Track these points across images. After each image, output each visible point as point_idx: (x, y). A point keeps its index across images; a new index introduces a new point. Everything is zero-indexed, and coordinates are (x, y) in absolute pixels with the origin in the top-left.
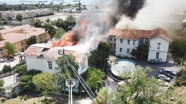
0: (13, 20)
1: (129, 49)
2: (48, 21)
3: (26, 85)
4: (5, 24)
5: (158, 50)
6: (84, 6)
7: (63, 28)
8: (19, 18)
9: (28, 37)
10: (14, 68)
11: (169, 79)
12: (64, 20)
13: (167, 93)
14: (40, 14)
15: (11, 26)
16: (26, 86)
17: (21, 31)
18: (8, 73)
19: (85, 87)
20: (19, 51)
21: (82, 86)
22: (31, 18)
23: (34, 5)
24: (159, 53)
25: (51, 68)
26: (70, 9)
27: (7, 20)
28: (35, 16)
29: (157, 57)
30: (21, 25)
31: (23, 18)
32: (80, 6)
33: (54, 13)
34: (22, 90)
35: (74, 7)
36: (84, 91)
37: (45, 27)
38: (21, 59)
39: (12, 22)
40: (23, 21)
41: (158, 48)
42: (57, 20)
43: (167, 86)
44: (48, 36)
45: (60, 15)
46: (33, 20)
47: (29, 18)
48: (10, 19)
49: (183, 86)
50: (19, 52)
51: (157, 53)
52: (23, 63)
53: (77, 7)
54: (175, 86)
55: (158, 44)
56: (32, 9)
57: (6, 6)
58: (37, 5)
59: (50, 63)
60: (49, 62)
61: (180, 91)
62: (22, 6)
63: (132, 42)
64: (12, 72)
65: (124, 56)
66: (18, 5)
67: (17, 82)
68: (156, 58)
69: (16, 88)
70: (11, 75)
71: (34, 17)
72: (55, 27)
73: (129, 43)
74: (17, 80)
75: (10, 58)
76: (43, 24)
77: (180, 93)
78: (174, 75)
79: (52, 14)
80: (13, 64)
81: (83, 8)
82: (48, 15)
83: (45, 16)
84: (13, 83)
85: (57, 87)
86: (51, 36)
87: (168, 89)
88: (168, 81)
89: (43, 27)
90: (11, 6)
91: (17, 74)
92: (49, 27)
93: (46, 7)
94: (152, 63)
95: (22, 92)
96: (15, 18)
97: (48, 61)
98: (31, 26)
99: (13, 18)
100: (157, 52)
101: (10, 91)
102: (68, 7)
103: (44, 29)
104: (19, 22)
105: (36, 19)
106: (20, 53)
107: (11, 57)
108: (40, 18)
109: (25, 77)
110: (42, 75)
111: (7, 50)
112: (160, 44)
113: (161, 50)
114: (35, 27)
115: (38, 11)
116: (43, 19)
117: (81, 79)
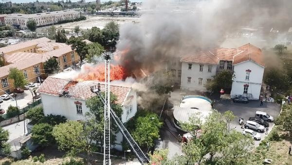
0: (22, 30)
1: (202, 79)
2: (77, 30)
3: (41, 139)
4: (10, 35)
5: (247, 81)
6: (134, 4)
7: (100, 42)
8: (32, 26)
9: (45, 58)
10: (25, 110)
11: (262, 127)
12: (101, 28)
13: (259, 152)
14: (64, 18)
15: (18, 40)
16: (41, 141)
17: (34, 50)
18: (15, 119)
19: (131, 145)
20: (32, 81)
22: (51, 25)
23: (55, 4)
24: (248, 86)
25: (79, 112)
26: (110, 9)
27: (13, 29)
28: (57, 22)
29: (246, 92)
30: (34, 37)
31: (38, 25)
32: (127, 4)
33: (87, 16)
34: (37, 146)
35: (117, 6)
37: (73, 42)
38: (34, 95)
39: (20, 33)
40: (38, 30)
41: (247, 78)
42: (90, 28)
43: (259, 140)
44: (77, 57)
45: (96, 20)
46: (53, 29)
47: (47, 25)
48: (18, 27)
49: (284, 141)
50: (32, 83)
51: (245, 86)
52: (37, 102)
53: (122, 5)
54: (271, 139)
55: (246, 71)
56: (51, 11)
57: (11, 5)
58: (59, 4)
59: (78, 105)
60: (77, 103)
61: (278, 149)
62: (37, 5)
63: (205, 69)
64: (21, 117)
65: (193, 90)
66: (30, 3)
67: (29, 134)
68: (244, 93)
69: (28, 144)
70: (19, 121)
71: (55, 24)
72: (88, 42)
73: (201, 70)
74: (28, 129)
75: (17, 92)
76: (68, 37)
77: (278, 153)
78: (270, 121)
79: (83, 18)
80: (22, 103)
81: (132, 8)
82: (77, 20)
83: (72, 21)
84: (23, 135)
86: (81, 57)
87: (260, 144)
88: (262, 132)
89: (69, 43)
90: (18, 5)
91: (28, 121)
92: (78, 42)
93: (74, 6)
94: (237, 101)
96: (26, 26)
97: (76, 101)
98: (49, 40)
99: (22, 26)
100: (245, 84)
101: (19, 148)
102: (108, 6)
103: (70, 46)
104: (31, 33)
105: (57, 26)
106: (34, 85)
107: (19, 92)
108: (64, 25)
109: (40, 127)
110: (65, 125)
111: (13, 80)
112: (249, 71)
113: (251, 80)
114: (56, 42)
115: (60, 14)
116: (69, 27)
117: (125, 132)
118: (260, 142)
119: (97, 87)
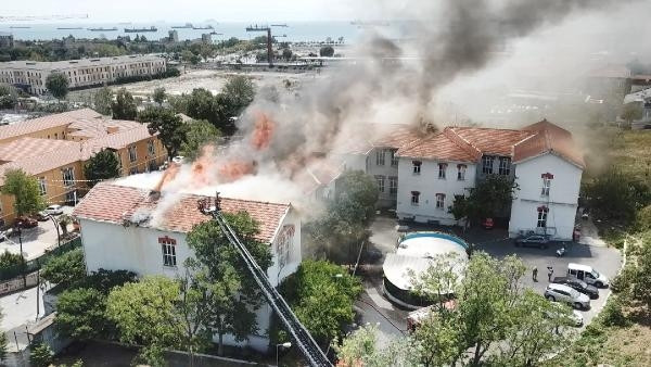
0: (36, 95)
1: (443, 196)
2: (159, 96)
3: (80, 325)
4: (8, 106)
5: (545, 200)
6: (285, 45)
7: (213, 121)
8: (58, 87)
9: (87, 152)
10: (39, 262)
11: (583, 298)
12: (215, 93)
13: (581, 351)
14: (129, 72)
15: (26, 116)
16: (79, 329)
17: (64, 133)
18: (16, 283)
20: (55, 201)
21: (283, 326)
22: (100, 85)
23: (111, 42)
24: (546, 210)
25: (170, 261)
26: (234, 55)
27: (13, 93)
28: (113, 79)
29: (542, 224)
30: (63, 109)
31: (72, 85)
32: (270, 47)
33: (181, 68)
34: (68, 341)
35: (249, 49)
36: (288, 344)
37: (151, 118)
38: (61, 232)
39: (32, 101)
40: (71, 95)
41: (546, 193)
42: (189, 92)
43: (580, 325)
44: (160, 151)
45: (200, 77)
46: (107, 95)
47: (92, 86)
48: (25, 89)
49: (636, 326)
50: (55, 206)
51: (540, 210)
52: (70, 243)
53: (260, 48)
54: (607, 323)
55: (543, 176)
56: (102, 55)
57: (11, 44)
58: (119, 43)
59: (167, 244)
60: (164, 241)
61: (626, 344)
62: (68, 46)
63: (451, 172)
64: (31, 279)
65: (425, 220)
66: (55, 41)
67: (46, 315)
68: (539, 225)
69: (46, 336)
70: (27, 288)
71: (110, 84)
72: (185, 118)
73: (442, 175)
74: (46, 304)
75: (24, 226)
76: (140, 109)
77: (625, 351)
78: (600, 285)
79: (172, 73)
80: (33, 250)
81: (281, 53)
82: (160, 76)
83: (147, 78)
84: (33, 318)
85: (192, 330)
86: (169, 150)
87: (585, 335)
88: (584, 308)
89: (143, 119)
90: (28, 43)
91: (49, 286)
92: (164, 118)
93: (152, 47)
94: (525, 245)
95: (67, 349)
96: (44, 87)
97: (163, 236)
98: (99, 115)
99: (36, 88)
100: (541, 206)
101: (23, 347)
102: (228, 50)
103: (146, 125)
104: (56, 101)
105: (115, 89)
106: (59, 211)
107: (27, 225)
108: (129, 88)
109: (76, 296)
110: (142, 285)
111: (14, 198)
112: (549, 176)
113: (553, 197)
114: (114, 118)
115: (124, 62)
116: (142, 92)
117: (279, 303)
118: (583, 329)
119: (213, 202)
